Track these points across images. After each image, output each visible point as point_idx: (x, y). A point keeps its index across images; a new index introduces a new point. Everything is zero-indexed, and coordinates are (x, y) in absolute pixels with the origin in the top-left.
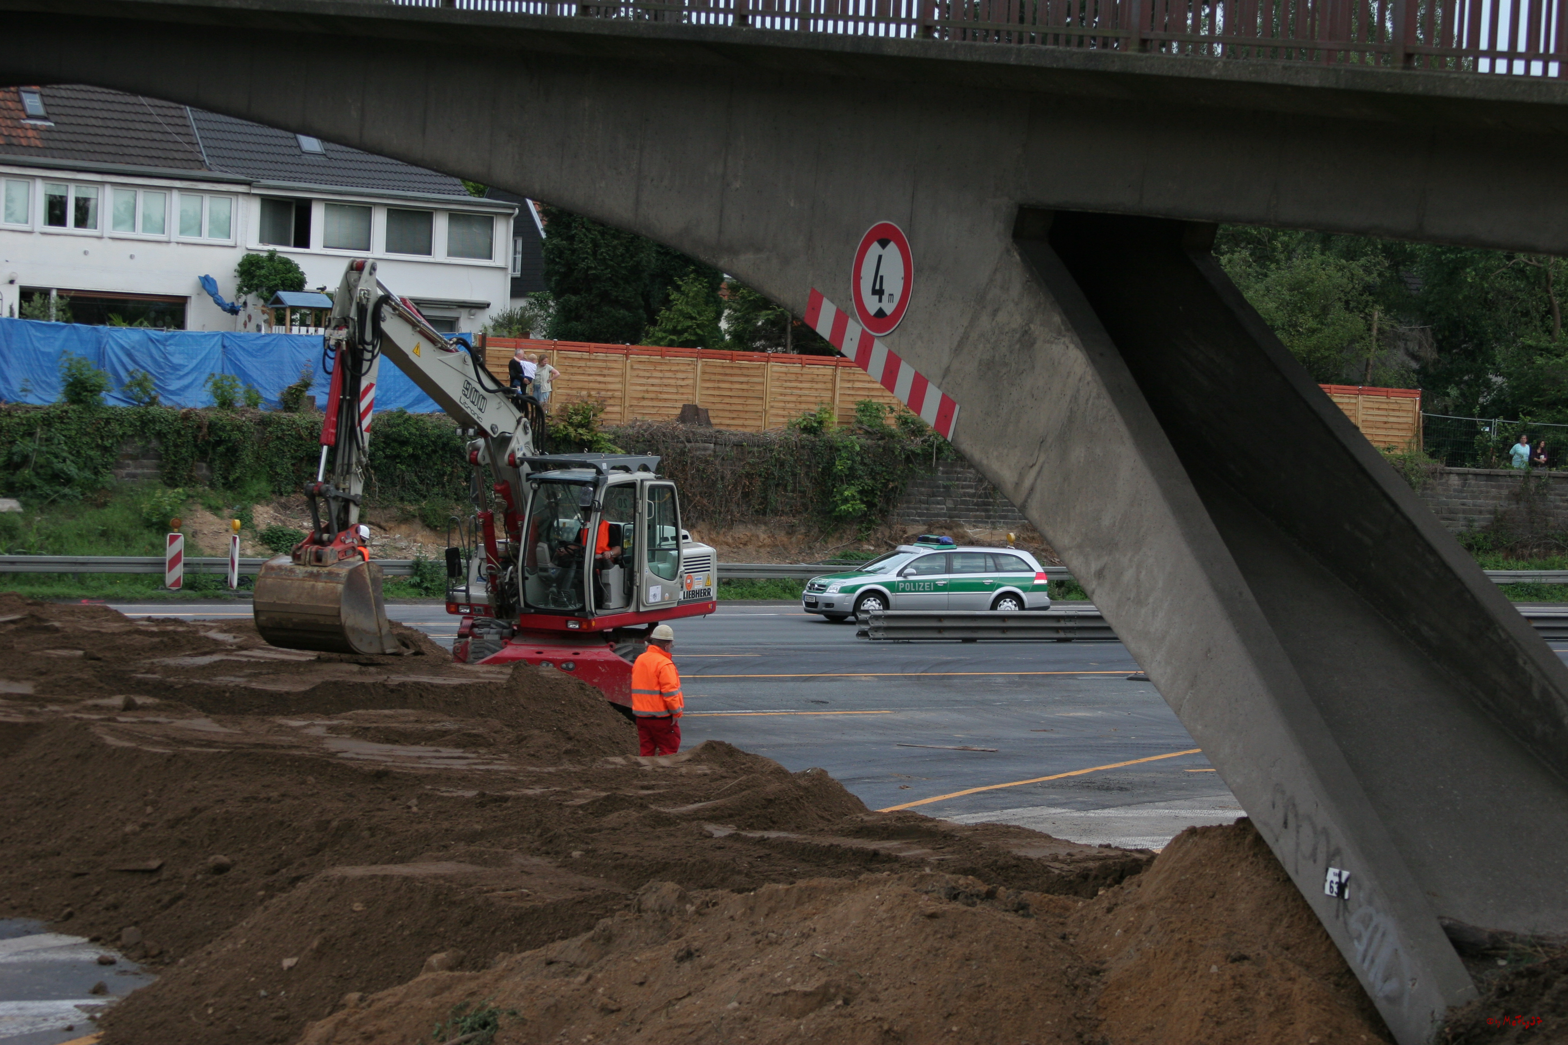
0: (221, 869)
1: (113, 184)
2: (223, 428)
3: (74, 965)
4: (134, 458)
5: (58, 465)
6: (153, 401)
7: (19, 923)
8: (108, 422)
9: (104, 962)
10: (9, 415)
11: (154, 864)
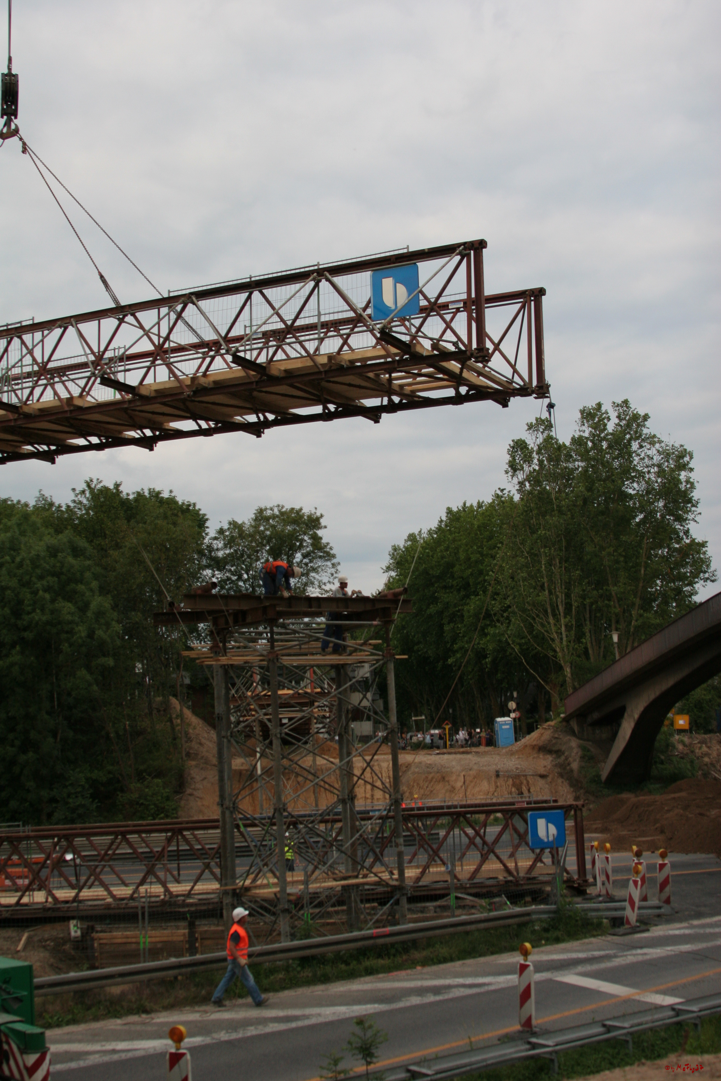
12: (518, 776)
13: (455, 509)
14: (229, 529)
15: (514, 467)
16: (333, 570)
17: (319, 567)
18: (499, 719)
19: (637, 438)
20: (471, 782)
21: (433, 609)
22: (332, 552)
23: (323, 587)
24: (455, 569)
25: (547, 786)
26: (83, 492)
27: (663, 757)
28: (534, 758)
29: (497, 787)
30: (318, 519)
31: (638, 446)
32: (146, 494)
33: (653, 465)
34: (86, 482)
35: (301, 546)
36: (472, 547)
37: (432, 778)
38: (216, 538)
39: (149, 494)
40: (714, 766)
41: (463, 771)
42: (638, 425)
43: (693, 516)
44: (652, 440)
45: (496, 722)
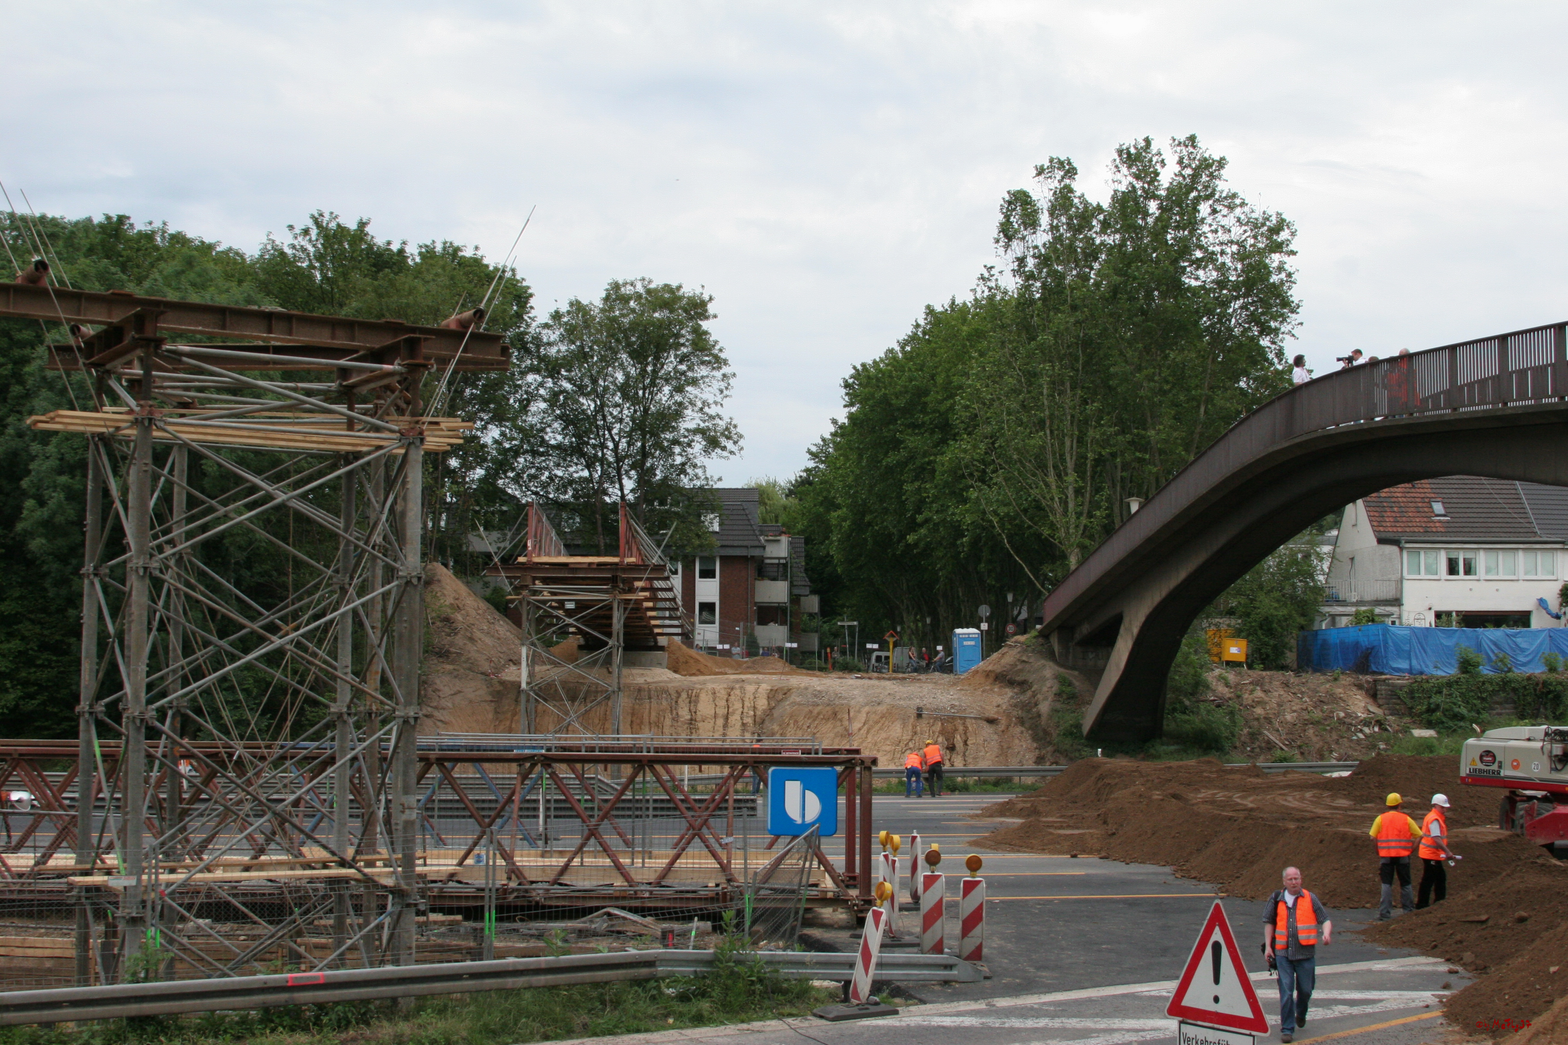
0: (1522, 920)
1: (1484, 549)
2: (1551, 684)
3: (1434, 973)
4: (1500, 704)
5: (1456, 710)
6: (1510, 670)
7: (1406, 950)
8: (1484, 683)
9: (1451, 972)
10: (1428, 682)
11: (1484, 917)
12: (953, 718)
13: (938, 309)
14: (569, 312)
15: (1007, 232)
16: (723, 385)
17: (702, 377)
18: (958, 631)
19: (1208, 198)
20: (877, 722)
21: (892, 459)
22: (722, 355)
23: (706, 409)
24: (928, 399)
25: (996, 737)
26: (306, 232)
27: (1187, 703)
28: (983, 691)
29: (915, 733)
30: (703, 304)
31: (1209, 210)
32: (439, 248)
33: (1232, 242)
34: (313, 217)
35: (678, 346)
36: (956, 365)
37: (819, 714)
38: (546, 326)
39: (444, 249)
40: (1270, 723)
41: (867, 704)
42: (1211, 176)
43: (1289, 327)
44: (1231, 201)
45: (955, 635)
